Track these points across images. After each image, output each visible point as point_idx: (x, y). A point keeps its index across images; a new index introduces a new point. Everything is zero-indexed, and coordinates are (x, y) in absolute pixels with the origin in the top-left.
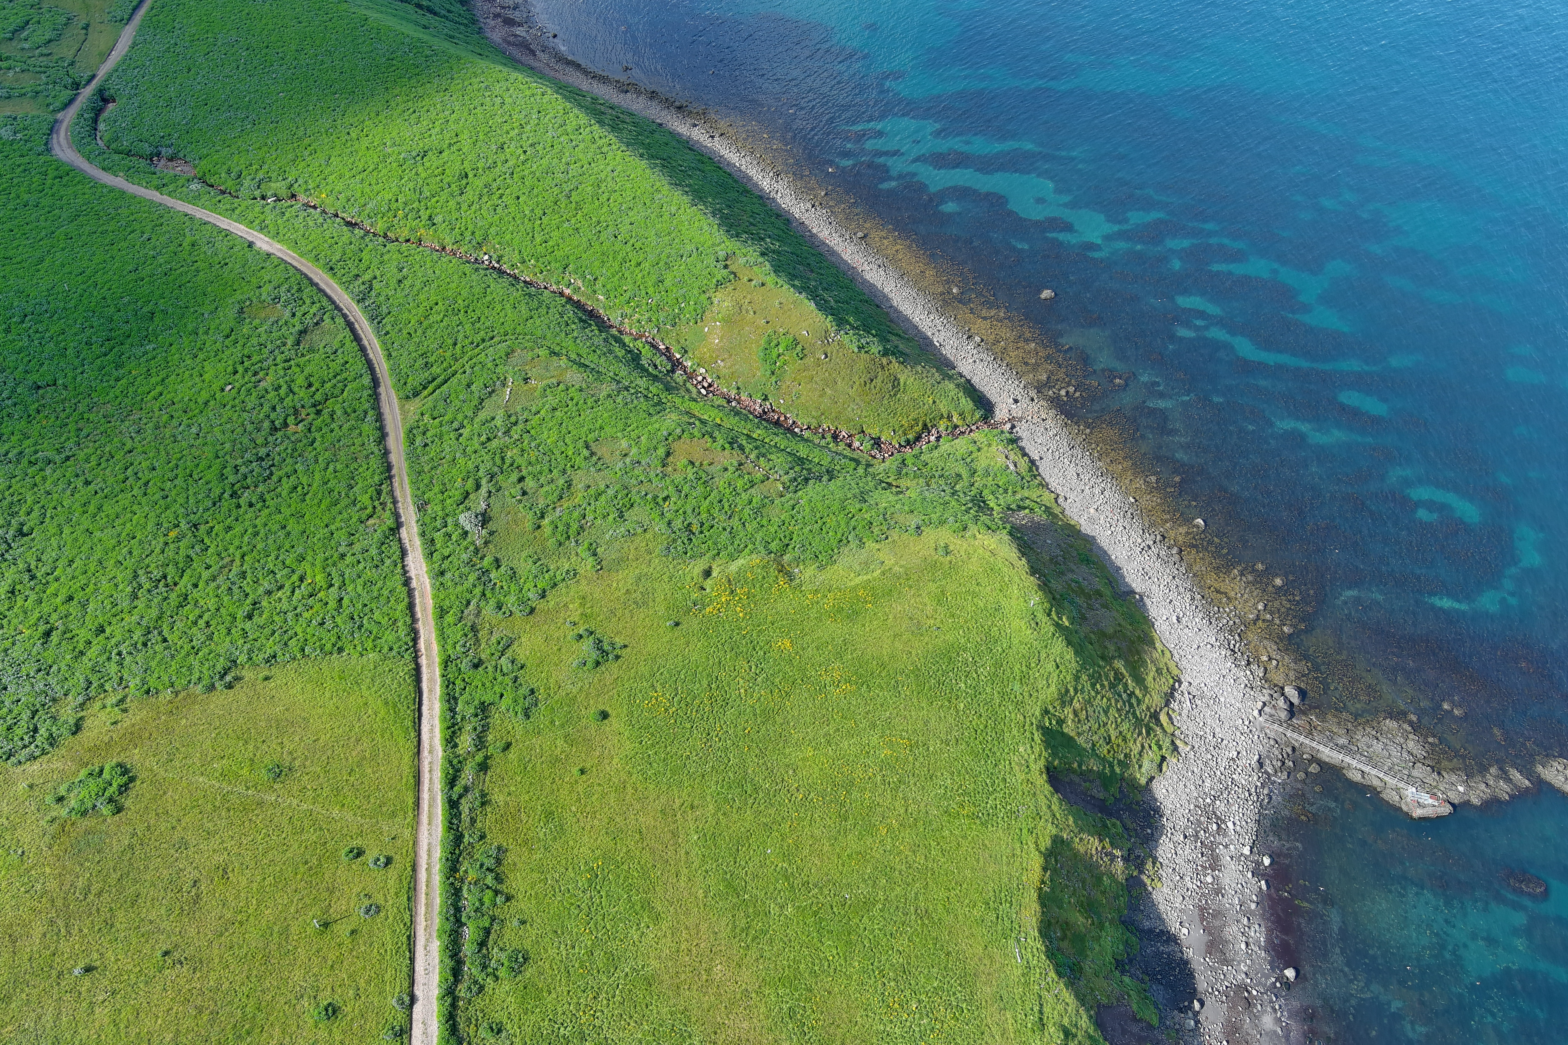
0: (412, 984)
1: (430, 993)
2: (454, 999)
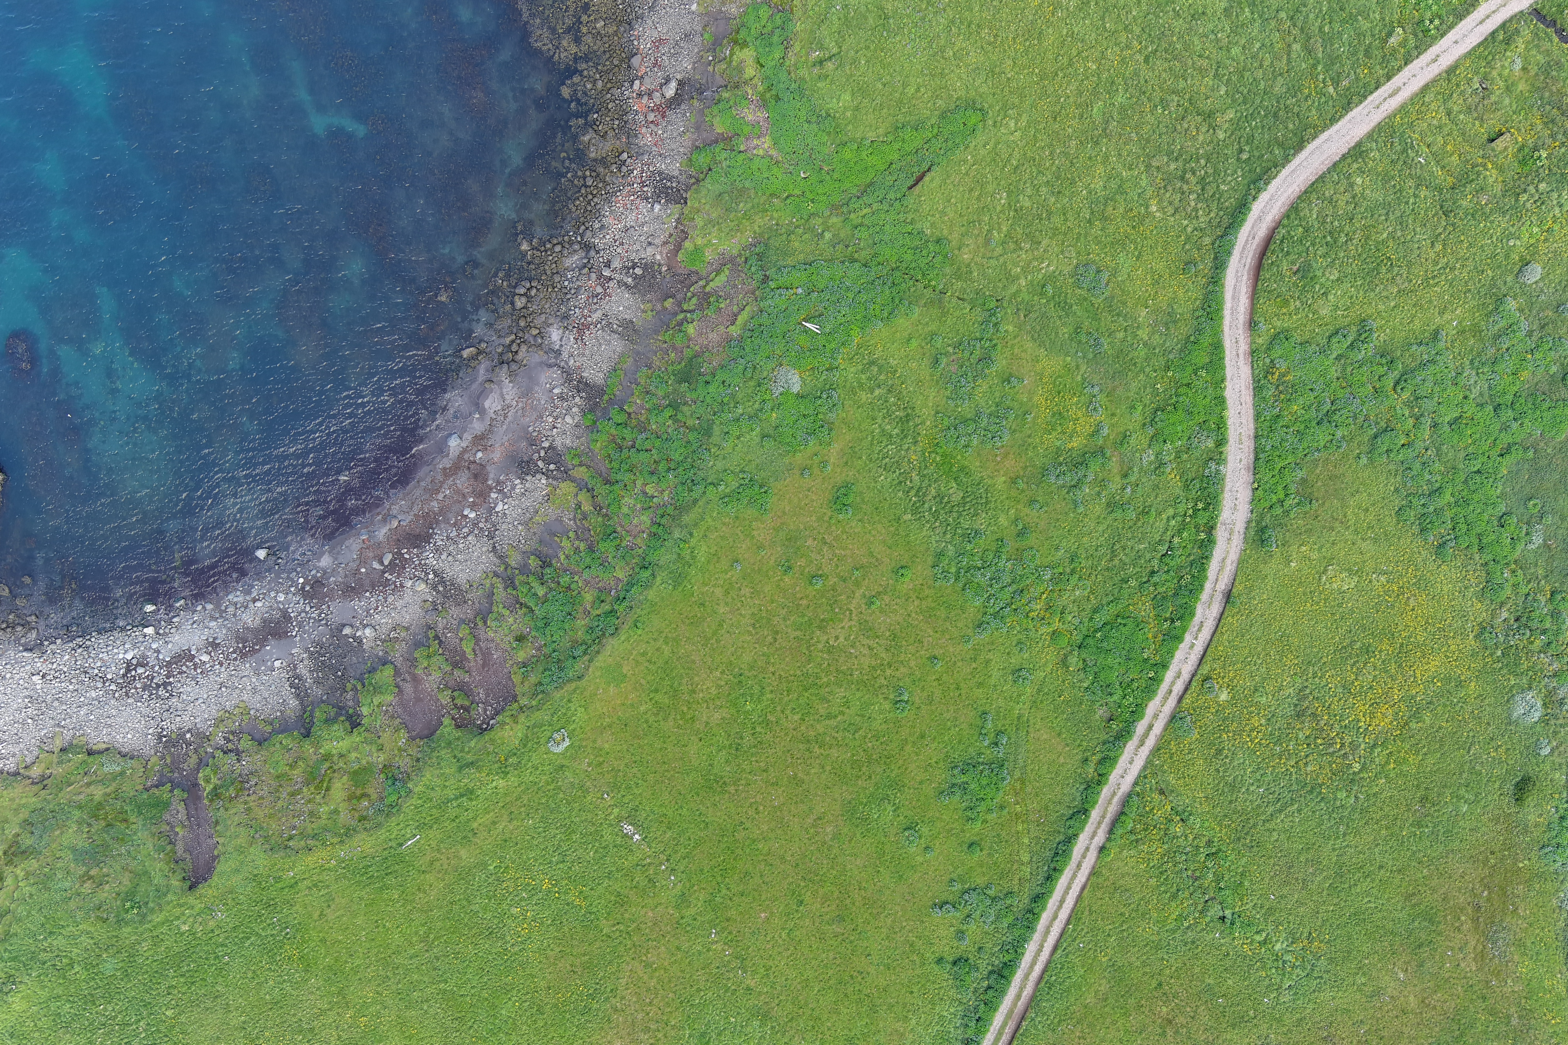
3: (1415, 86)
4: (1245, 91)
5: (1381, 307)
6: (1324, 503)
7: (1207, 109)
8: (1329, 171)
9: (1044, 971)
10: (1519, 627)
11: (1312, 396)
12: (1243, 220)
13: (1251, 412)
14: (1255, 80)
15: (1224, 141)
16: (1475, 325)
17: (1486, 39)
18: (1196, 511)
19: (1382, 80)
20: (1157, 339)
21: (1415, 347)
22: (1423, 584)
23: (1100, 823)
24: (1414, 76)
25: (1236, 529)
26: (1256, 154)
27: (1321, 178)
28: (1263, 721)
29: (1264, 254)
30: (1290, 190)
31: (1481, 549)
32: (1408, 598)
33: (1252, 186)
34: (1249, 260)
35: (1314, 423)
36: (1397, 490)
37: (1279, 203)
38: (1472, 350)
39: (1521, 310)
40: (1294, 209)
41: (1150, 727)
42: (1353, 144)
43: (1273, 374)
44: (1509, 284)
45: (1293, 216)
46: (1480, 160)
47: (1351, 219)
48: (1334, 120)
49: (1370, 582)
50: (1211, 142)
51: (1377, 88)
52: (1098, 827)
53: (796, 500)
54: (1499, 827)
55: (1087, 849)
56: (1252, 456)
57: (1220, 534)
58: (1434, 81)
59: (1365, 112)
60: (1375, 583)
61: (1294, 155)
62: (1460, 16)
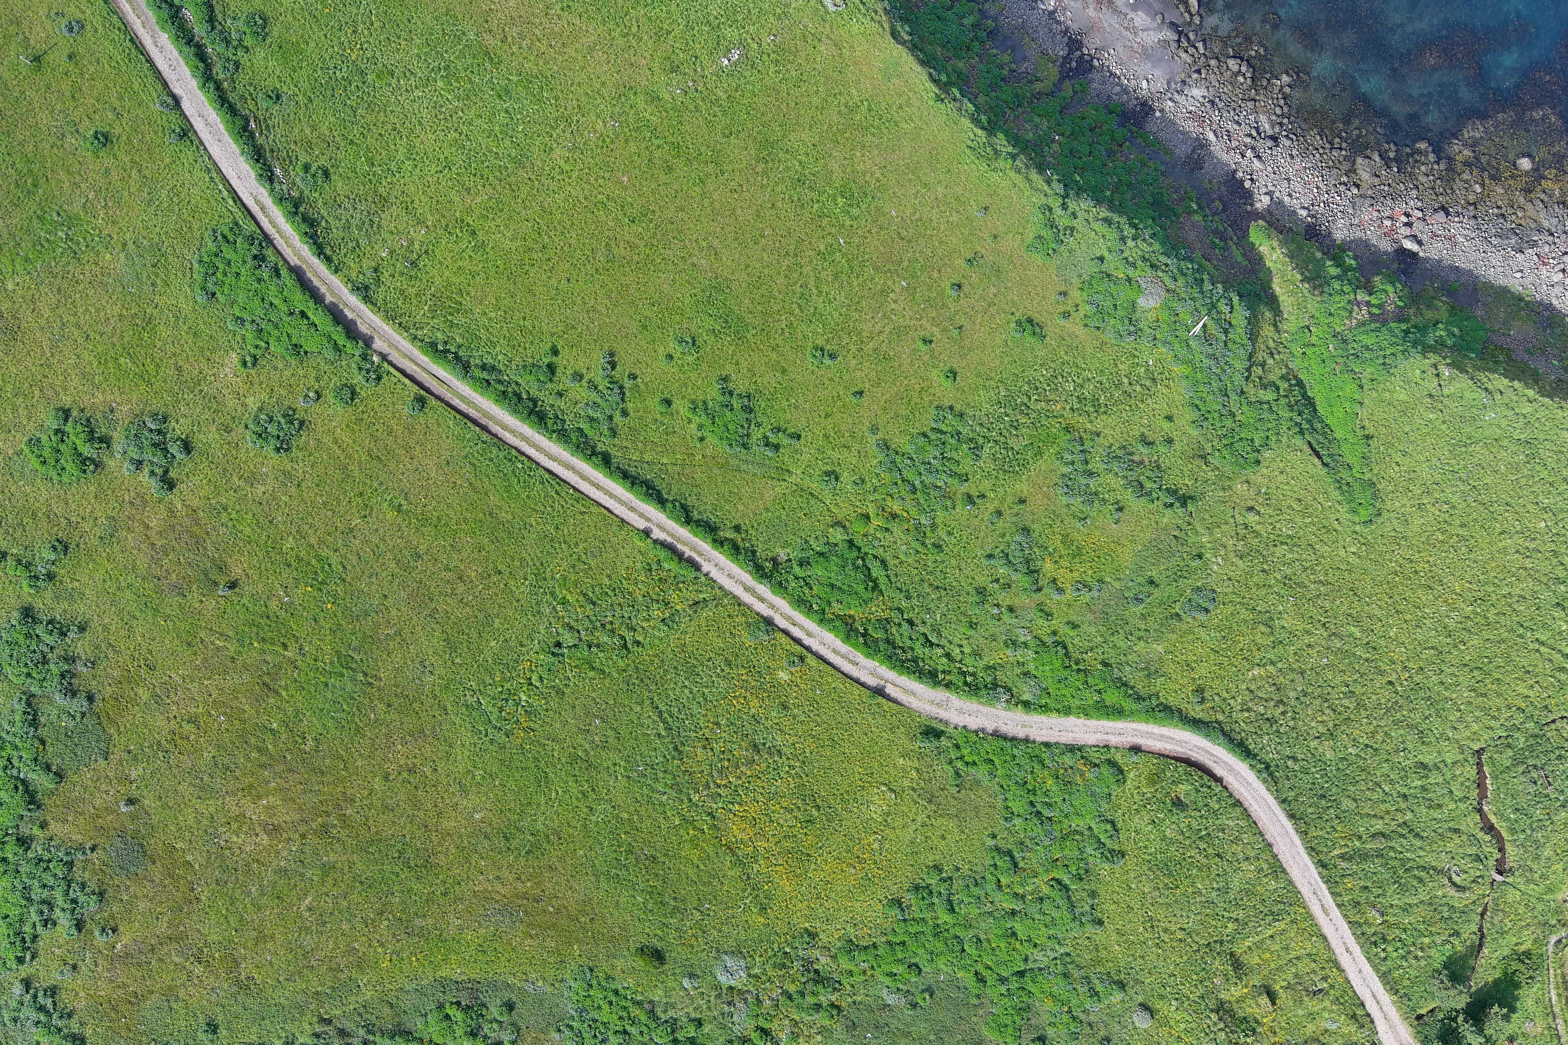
0: (165, 85)
1: (190, 86)
2: (215, 83)
3: (1327, 929)
5: (1132, 875)
6: (954, 798)
7: (1338, 734)
8: (1265, 840)
9: (529, 458)
10: (809, 973)
11: (1059, 800)
12: (1235, 755)
13: (1052, 740)
14: (1357, 782)
15: (1307, 746)
16: (1101, 962)
17: (1359, 999)
18: (964, 674)
19: (1339, 900)
20: (1133, 659)
21: (1090, 903)
22: (866, 883)
23: (672, 535)
24: (1337, 930)
25: (940, 710)
26: (1291, 775)
27: (1259, 832)
28: (753, 711)
29: (1199, 769)
30: (1253, 802)
31: (890, 943)
33: (1263, 766)
34: (1196, 755)
37: (1242, 790)
39: (1110, 1006)
40: (1236, 803)
41: (762, 600)
42: (1285, 866)
43: (1085, 764)
44: (1136, 998)
45: (1230, 801)
46: (1252, 983)
47: (1218, 856)
48: (1310, 851)
49: (874, 832)
50: (1308, 734)
51: (1332, 893)
52: (668, 533)
53: (1035, 282)
54: (617, 930)
55: (648, 520)
56: (1009, 734)
57: (940, 695)
58: (1329, 948)
59: (1312, 881)
60: (874, 837)
61: (1284, 809)
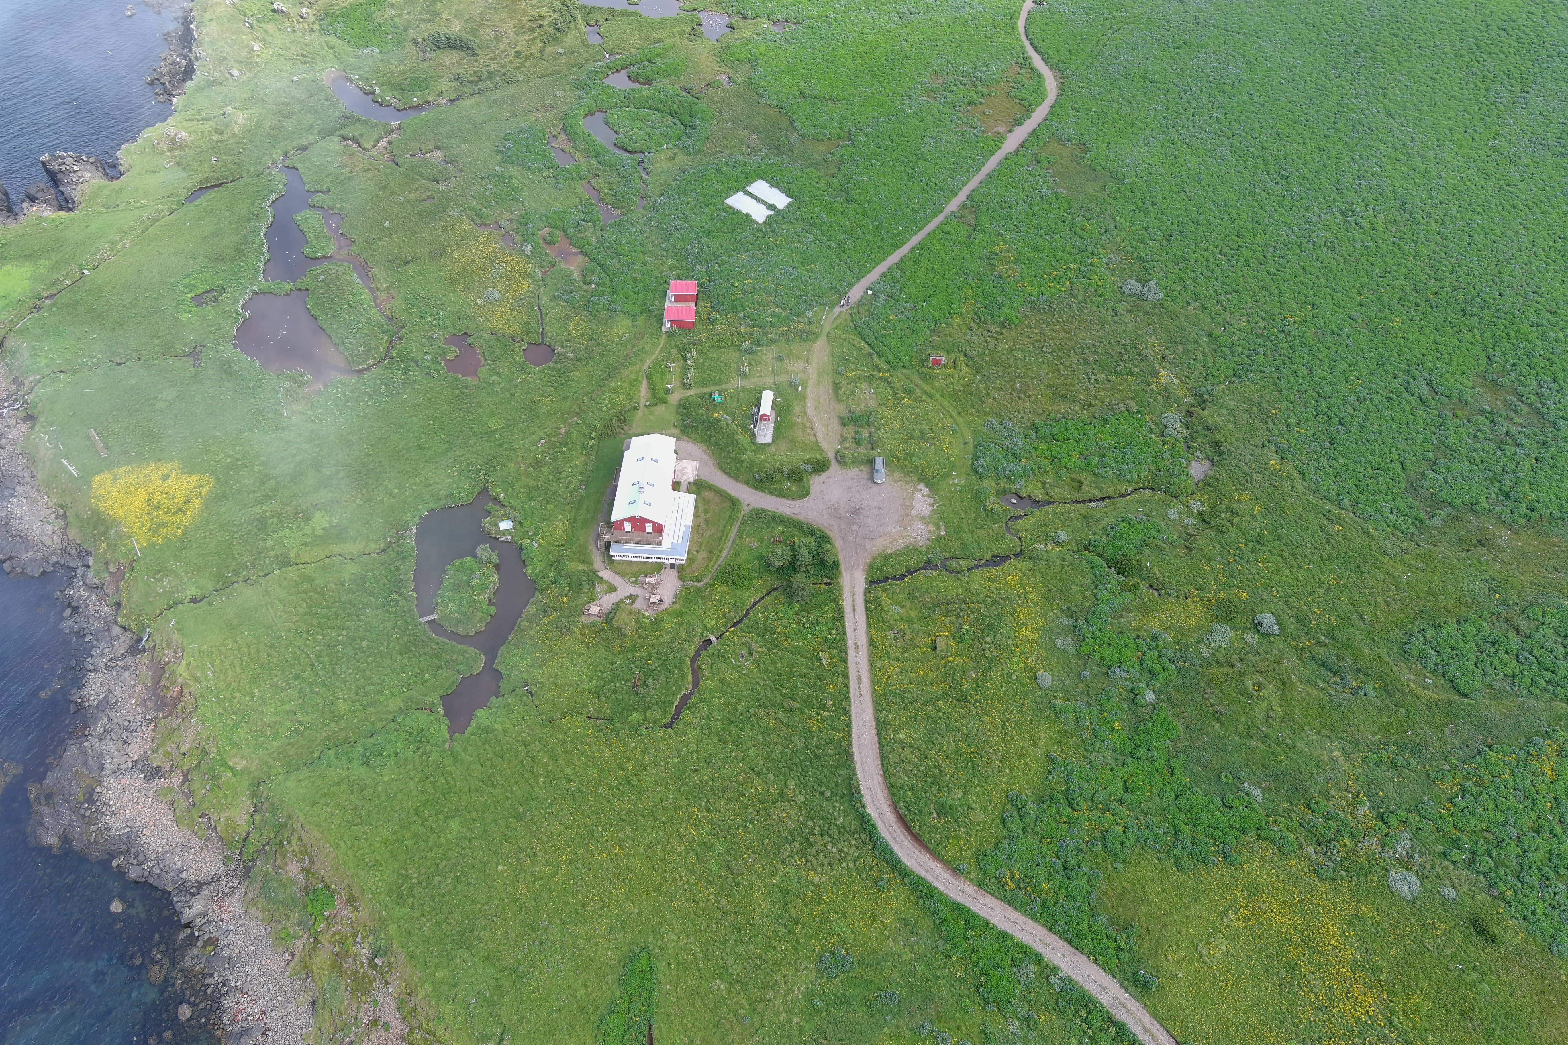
3: (865, 667)
4: (784, 763)
5: (1005, 779)
6: (1140, 918)
7: (776, 795)
8: (881, 749)
10: (1327, 847)
11: (1042, 868)
12: (874, 824)
13: (1027, 920)
14: (781, 753)
15: (807, 799)
16: (1060, 732)
17: (867, 614)
18: (1086, 1021)
19: (845, 681)
20: (920, 948)
21: (1050, 777)
22: (1252, 890)
24: (857, 663)
25: (1123, 1000)
26: (833, 785)
27: (883, 757)
29: (909, 829)
30: (875, 781)
32: (1259, 907)
33: (853, 803)
34: (906, 841)
35: (1066, 881)
36: (1158, 859)
37: (880, 795)
38: (1077, 745)
39: (1068, 700)
40: (891, 787)
42: (874, 724)
43: (1007, 883)
44: (1044, 695)
45: (895, 791)
46: (944, 662)
47: (926, 757)
48: (848, 725)
49: (1229, 927)
50: (800, 808)
51: (848, 688)
56: (1066, 945)
57: (1120, 1015)
58: (870, 655)
59: (858, 704)
60: (1232, 924)
61: (853, 762)
62: (841, 618)
